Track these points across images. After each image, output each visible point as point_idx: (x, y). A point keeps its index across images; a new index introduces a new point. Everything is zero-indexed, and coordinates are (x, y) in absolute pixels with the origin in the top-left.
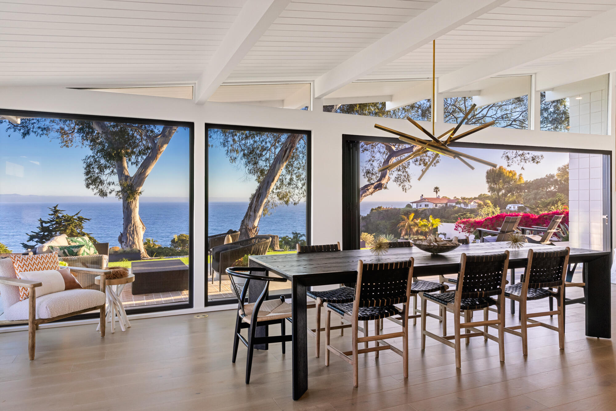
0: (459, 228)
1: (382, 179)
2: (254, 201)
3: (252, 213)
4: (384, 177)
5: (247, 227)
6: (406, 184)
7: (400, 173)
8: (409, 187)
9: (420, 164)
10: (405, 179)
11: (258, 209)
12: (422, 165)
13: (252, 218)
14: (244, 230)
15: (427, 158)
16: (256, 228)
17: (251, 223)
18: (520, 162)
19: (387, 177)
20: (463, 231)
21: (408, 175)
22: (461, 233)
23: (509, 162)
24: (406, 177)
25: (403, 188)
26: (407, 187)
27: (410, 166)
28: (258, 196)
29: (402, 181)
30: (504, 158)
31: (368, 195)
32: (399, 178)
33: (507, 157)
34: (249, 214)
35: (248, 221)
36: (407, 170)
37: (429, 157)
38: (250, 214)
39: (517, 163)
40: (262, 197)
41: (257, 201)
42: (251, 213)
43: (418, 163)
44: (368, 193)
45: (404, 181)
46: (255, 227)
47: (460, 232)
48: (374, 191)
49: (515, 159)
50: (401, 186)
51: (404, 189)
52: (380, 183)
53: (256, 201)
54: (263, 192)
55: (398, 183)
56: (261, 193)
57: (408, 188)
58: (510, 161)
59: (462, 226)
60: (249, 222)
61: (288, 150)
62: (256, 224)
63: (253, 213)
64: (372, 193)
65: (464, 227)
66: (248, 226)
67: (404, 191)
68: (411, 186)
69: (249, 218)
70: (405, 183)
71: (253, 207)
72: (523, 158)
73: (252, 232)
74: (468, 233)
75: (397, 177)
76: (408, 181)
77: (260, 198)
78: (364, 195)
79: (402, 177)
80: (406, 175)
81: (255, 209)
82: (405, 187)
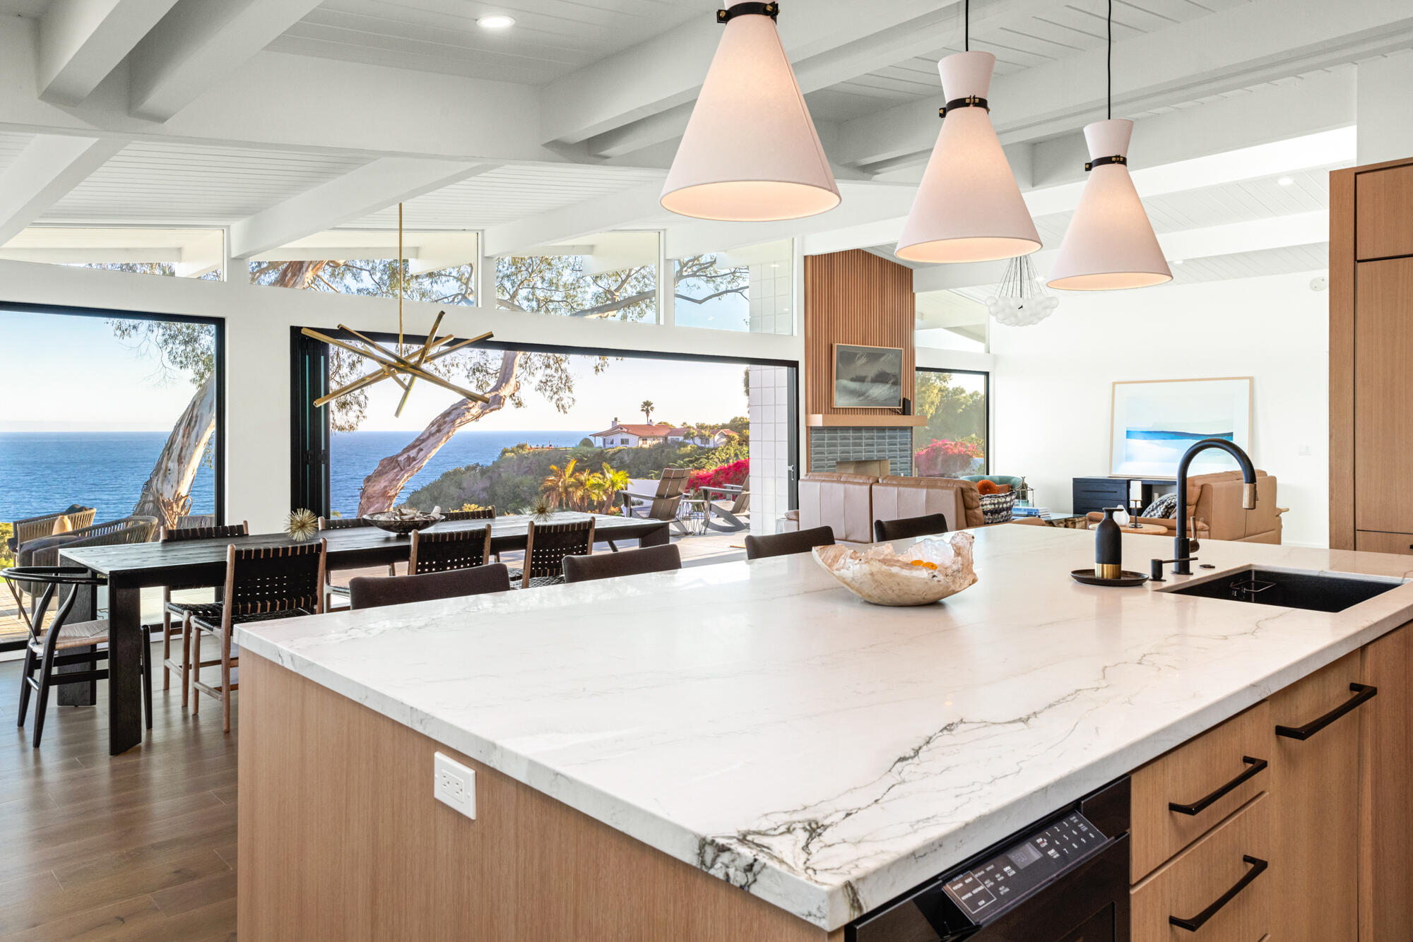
1: (501, 385)
2: (178, 434)
3: (173, 465)
4: (507, 381)
5: (158, 499)
6: (565, 395)
7: (549, 371)
8: (571, 403)
10: (562, 386)
11: (188, 455)
13: (173, 477)
14: (151, 505)
16: (183, 500)
17: (170, 486)
19: (513, 381)
21: (566, 376)
24: (564, 382)
25: (558, 407)
26: (566, 402)
28: (189, 424)
29: (555, 390)
31: (468, 421)
32: (549, 384)
34: (163, 466)
35: (163, 482)
36: (564, 366)
38: (167, 467)
40: (200, 428)
41: (187, 435)
42: (171, 465)
44: (467, 416)
45: (559, 389)
46: (182, 497)
48: (482, 412)
50: (554, 400)
51: (561, 407)
52: (496, 395)
53: (183, 437)
54: (202, 414)
55: (547, 394)
56: (197, 416)
57: (568, 405)
60: (165, 486)
62: (184, 490)
63: (176, 464)
64: (477, 418)
66: (162, 495)
67: (562, 411)
68: (574, 400)
69: (165, 476)
70: (561, 394)
71: (175, 451)
73: (172, 509)
75: (544, 380)
76: (567, 390)
77: (193, 429)
78: (459, 421)
79: (555, 381)
80: (563, 376)
81: (180, 455)
82: (563, 402)
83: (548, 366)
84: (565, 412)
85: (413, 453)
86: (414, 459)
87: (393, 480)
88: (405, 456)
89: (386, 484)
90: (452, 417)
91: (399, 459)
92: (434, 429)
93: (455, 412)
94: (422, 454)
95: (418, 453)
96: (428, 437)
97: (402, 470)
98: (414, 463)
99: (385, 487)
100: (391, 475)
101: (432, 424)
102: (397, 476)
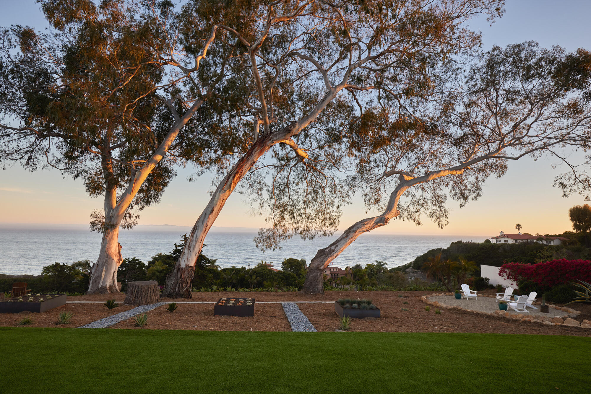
0: (504, 274)
4: (391, 209)
6: (443, 219)
7: (435, 208)
8: (446, 223)
9: (459, 199)
10: (442, 215)
12: (462, 199)
15: (467, 192)
17: (184, 261)
18: (582, 190)
20: (508, 278)
21: (445, 210)
22: (507, 280)
23: (565, 190)
24: (443, 213)
25: (439, 225)
26: (444, 222)
27: (447, 201)
29: (438, 216)
30: (557, 186)
32: (435, 214)
33: (562, 184)
35: (182, 259)
36: (443, 204)
37: (469, 190)
39: (578, 191)
43: (456, 197)
44: (364, 228)
47: (505, 279)
48: (373, 226)
49: (575, 187)
50: (437, 222)
51: (440, 225)
52: (383, 218)
55: (434, 219)
57: (444, 224)
58: (567, 190)
59: (508, 271)
61: (232, 177)
64: (369, 229)
65: (509, 273)
67: (440, 227)
68: (448, 222)
70: (441, 219)
72: (587, 184)
74: (515, 281)
76: (445, 217)
78: (358, 231)
79: (438, 212)
80: (443, 210)
81: (189, 246)
82: (442, 223)
83: (435, 205)
84: (442, 228)
85: (333, 248)
86: (333, 251)
87: (322, 261)
88: (329, 249)
89: (318, 263)
90: (354, 229)
91: (326, 250)
92: (344, 235)
93: (357, 226)
94: (337, 248)
95: (335, 248)
96: (341, 240)
97: (326, 256)
98: (333, 253)
99: (318, 264)
100: (321, 259)
101: (345, 232)
102: (324, 259)
